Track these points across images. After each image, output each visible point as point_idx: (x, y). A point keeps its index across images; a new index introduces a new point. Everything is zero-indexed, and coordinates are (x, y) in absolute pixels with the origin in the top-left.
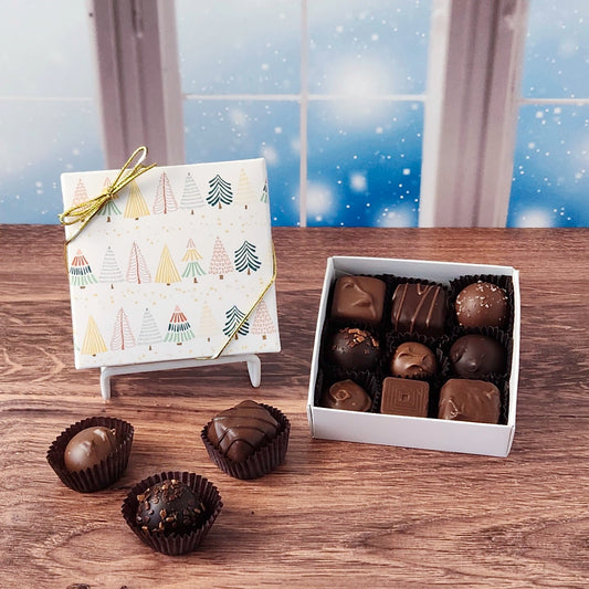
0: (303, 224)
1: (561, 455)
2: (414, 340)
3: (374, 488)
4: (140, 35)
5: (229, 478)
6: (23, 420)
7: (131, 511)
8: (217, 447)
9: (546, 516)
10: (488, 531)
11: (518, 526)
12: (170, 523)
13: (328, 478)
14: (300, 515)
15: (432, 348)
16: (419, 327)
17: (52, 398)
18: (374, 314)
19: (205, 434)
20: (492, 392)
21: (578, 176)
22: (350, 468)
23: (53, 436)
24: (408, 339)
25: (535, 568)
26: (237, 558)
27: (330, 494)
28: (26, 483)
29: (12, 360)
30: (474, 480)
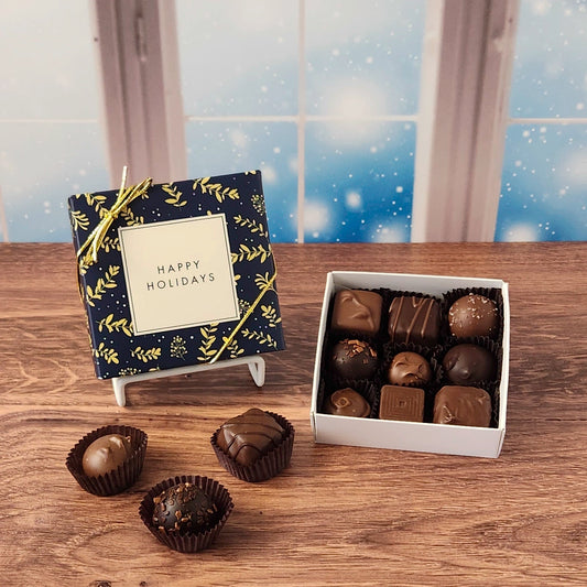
0: (300, 240)
1: (548, 455)
2: (410, 350)
3: (374, 488)
4: (143, 59)
5: (237, 481)
6: (41, 429)
7: (148, 512)
8: (226, 452)
9: (534, 512)
10: (480, 526)
11: (508, 522)
12: (185, 523)
13: (331, 480)
14: (305, 515)
15: (427, 357)
16: (414, 338)
17: (68, 408)
18: (372, 326)
19: (215, 440)
20: (483, 398)
21: (563, 192)
22: (351, 471)
23: (71, 444)
24: (404, 349)
25: (524, 559)
26: (248, 554)
27: (334, 494)
28: (46, 488)
29: (27, 373)
30: (467, 480)
